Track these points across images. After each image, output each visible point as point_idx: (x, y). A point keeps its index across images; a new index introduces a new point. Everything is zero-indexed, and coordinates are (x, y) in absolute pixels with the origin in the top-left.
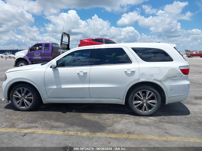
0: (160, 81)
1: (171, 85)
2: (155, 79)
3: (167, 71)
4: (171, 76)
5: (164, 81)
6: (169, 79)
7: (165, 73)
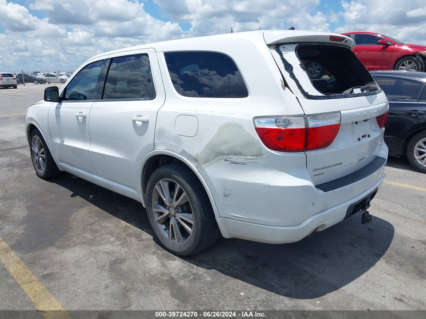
0: (195, 160)
1: (225, 181)
2: (184, 153)
3: (215, 130)
4: (223, 148)
5: (205, 162)
6: (219, 158)
7: (209, 136)
